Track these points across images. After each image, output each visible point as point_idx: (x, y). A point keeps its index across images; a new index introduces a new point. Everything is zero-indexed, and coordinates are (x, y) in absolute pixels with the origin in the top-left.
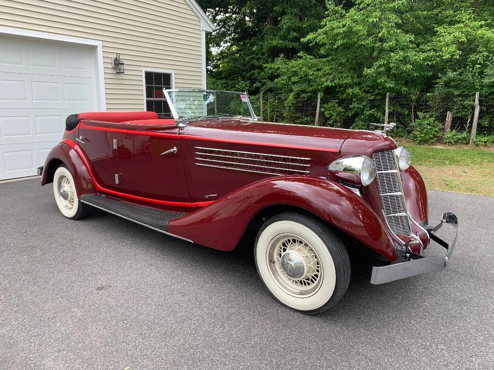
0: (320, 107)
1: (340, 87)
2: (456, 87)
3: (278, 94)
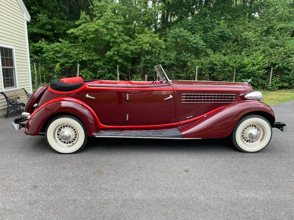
0: (79, 72)
1: (89, 61)
2: (148, 63)
3: (43, 63)
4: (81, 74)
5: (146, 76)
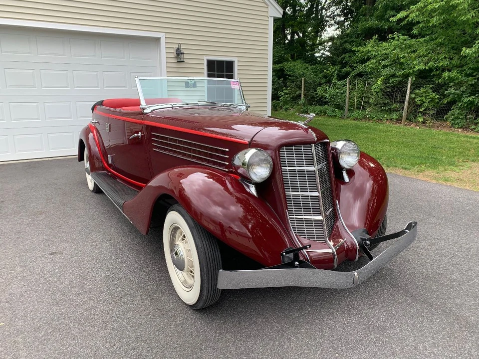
0: (411, 93)
1: (437, 70)
3: (368, 78)
4: (413, 96)
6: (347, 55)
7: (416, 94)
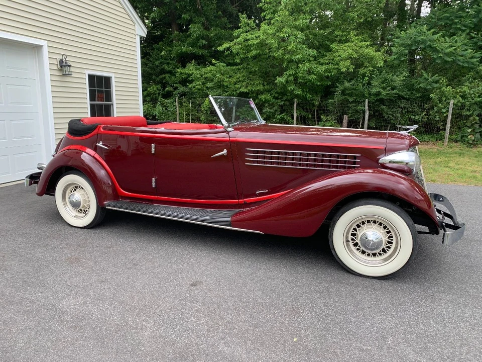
0: (236, 111)
1: (253, 93)
2: (351, 95)
3: (192, 98)
4: (238, 114)
5: (346, 118)
6: (167, 76)
7: (240, 112)
